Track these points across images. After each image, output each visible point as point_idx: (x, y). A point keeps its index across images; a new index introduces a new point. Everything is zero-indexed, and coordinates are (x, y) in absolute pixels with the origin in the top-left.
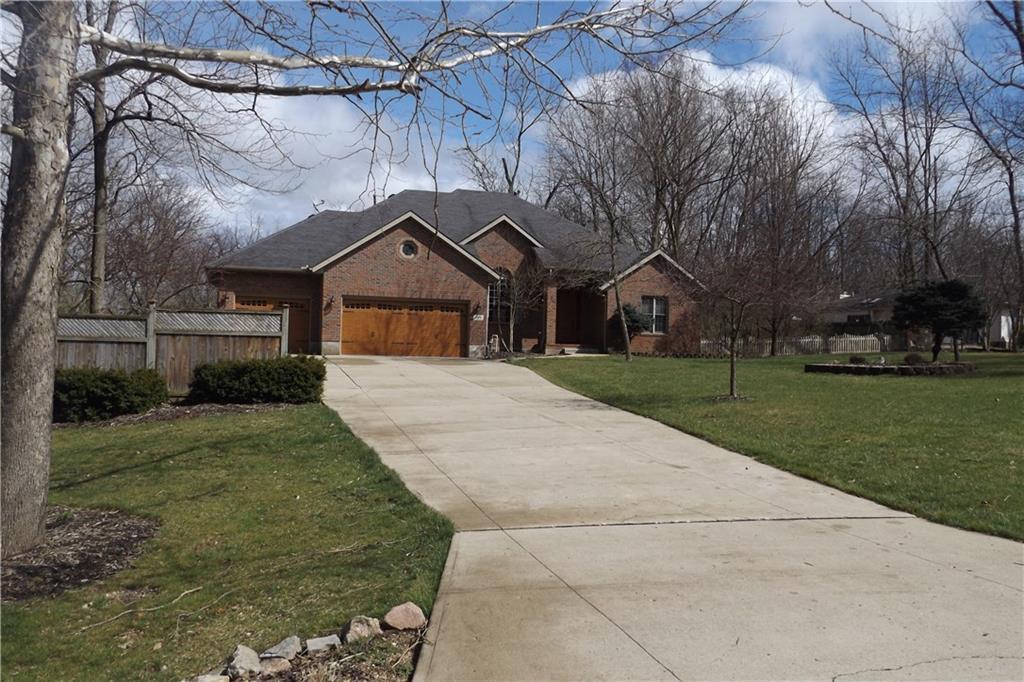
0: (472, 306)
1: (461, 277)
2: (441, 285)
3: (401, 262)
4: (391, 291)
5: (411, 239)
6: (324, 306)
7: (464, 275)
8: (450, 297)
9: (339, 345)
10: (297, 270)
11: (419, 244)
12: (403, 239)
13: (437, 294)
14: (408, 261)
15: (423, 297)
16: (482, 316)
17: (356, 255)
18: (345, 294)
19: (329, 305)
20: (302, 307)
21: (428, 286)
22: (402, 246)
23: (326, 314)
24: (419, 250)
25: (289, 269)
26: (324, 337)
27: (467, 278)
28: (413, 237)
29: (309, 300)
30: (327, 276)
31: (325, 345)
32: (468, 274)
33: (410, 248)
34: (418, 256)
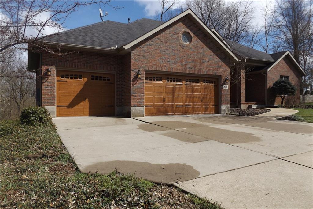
0: (222, 80)
1: (216, 60)
2: (206, 64)
3: (183, 46)
4: (177, 68)
5: (187, 30)
6: (132, 78)
7: (218, 58)
8: (211, 73)
9: (142, 109)
10: (109, 49)
11: (192, 34)
12: (183, 30)
13: (204, 71)
14: (187, 46)
15: (196, 73)
16: (228, 86)
17: (153, 39)
18: (147, 69)
19: (136, 77)
20: (109, 80)
21: (199, 65)
22: (182, 35)
23: (133, 85)
24: (193, 38)
25: (102, 48)
26: (133, 103)
27: (220, 60)
28: (189, 29)
29: (114, 74)
30: (134, 54)
31: (134, 110)
32: (220, 58)
33: (187, 36)
34: (192, 43)
